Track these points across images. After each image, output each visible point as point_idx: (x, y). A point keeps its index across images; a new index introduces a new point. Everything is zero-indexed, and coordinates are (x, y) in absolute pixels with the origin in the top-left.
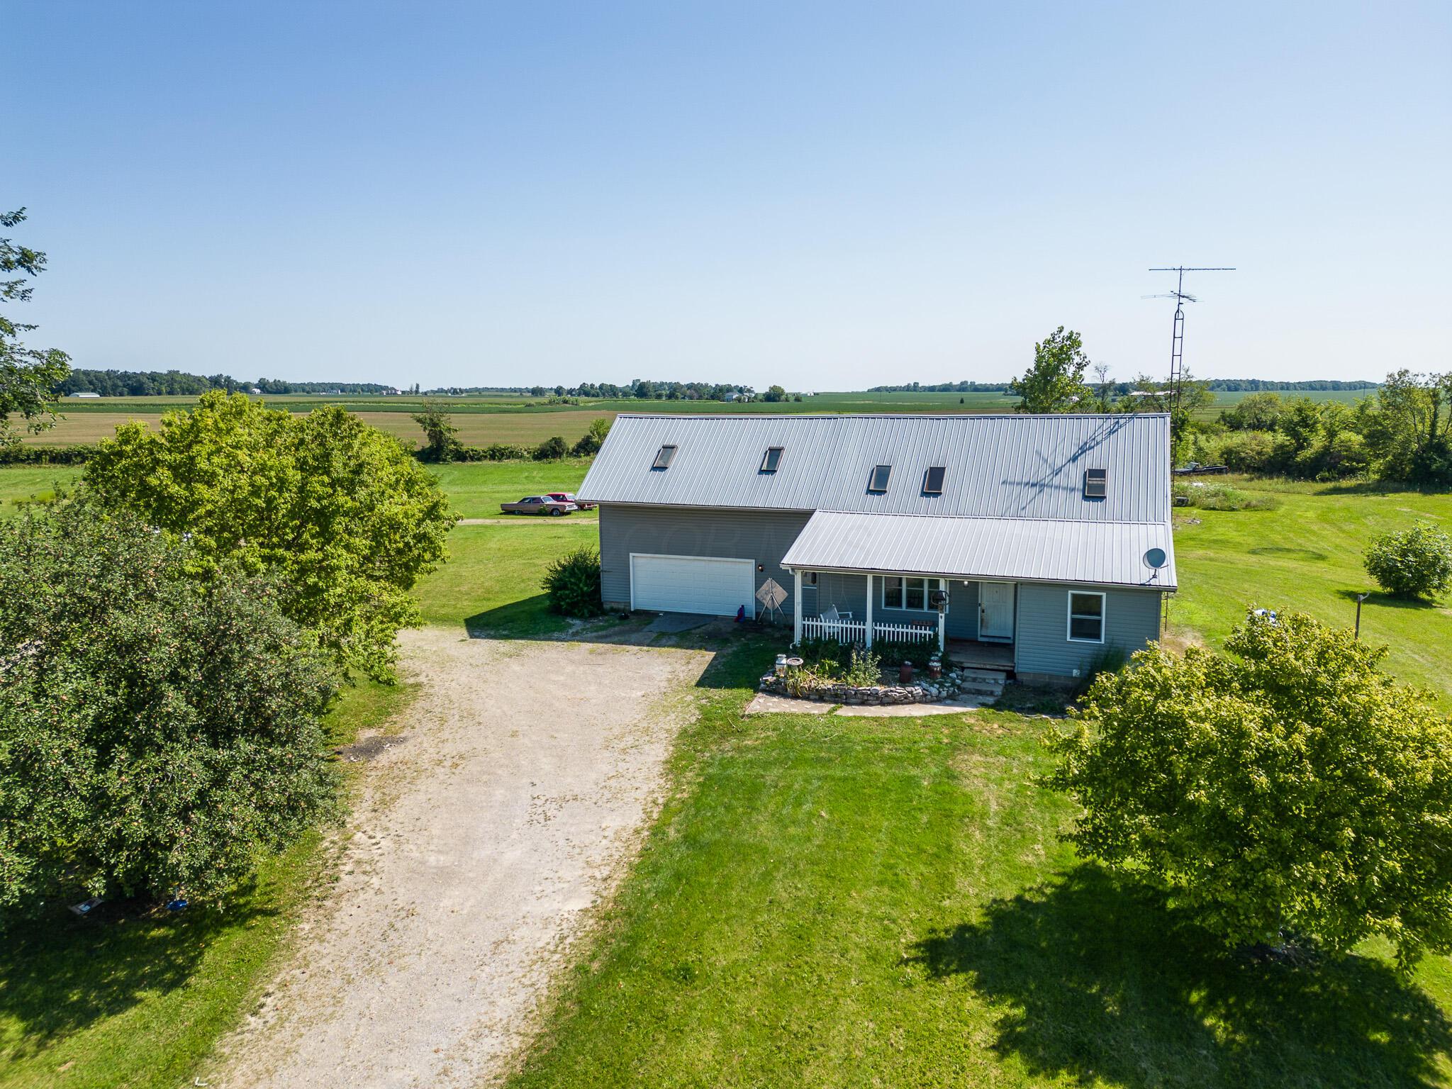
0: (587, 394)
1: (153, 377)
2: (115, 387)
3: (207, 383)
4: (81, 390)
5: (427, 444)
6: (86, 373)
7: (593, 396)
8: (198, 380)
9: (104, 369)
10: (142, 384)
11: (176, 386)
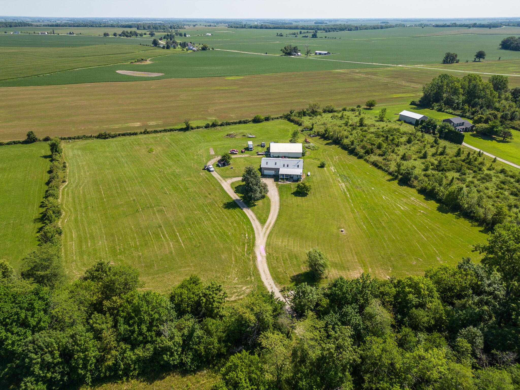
5: (186, 127)
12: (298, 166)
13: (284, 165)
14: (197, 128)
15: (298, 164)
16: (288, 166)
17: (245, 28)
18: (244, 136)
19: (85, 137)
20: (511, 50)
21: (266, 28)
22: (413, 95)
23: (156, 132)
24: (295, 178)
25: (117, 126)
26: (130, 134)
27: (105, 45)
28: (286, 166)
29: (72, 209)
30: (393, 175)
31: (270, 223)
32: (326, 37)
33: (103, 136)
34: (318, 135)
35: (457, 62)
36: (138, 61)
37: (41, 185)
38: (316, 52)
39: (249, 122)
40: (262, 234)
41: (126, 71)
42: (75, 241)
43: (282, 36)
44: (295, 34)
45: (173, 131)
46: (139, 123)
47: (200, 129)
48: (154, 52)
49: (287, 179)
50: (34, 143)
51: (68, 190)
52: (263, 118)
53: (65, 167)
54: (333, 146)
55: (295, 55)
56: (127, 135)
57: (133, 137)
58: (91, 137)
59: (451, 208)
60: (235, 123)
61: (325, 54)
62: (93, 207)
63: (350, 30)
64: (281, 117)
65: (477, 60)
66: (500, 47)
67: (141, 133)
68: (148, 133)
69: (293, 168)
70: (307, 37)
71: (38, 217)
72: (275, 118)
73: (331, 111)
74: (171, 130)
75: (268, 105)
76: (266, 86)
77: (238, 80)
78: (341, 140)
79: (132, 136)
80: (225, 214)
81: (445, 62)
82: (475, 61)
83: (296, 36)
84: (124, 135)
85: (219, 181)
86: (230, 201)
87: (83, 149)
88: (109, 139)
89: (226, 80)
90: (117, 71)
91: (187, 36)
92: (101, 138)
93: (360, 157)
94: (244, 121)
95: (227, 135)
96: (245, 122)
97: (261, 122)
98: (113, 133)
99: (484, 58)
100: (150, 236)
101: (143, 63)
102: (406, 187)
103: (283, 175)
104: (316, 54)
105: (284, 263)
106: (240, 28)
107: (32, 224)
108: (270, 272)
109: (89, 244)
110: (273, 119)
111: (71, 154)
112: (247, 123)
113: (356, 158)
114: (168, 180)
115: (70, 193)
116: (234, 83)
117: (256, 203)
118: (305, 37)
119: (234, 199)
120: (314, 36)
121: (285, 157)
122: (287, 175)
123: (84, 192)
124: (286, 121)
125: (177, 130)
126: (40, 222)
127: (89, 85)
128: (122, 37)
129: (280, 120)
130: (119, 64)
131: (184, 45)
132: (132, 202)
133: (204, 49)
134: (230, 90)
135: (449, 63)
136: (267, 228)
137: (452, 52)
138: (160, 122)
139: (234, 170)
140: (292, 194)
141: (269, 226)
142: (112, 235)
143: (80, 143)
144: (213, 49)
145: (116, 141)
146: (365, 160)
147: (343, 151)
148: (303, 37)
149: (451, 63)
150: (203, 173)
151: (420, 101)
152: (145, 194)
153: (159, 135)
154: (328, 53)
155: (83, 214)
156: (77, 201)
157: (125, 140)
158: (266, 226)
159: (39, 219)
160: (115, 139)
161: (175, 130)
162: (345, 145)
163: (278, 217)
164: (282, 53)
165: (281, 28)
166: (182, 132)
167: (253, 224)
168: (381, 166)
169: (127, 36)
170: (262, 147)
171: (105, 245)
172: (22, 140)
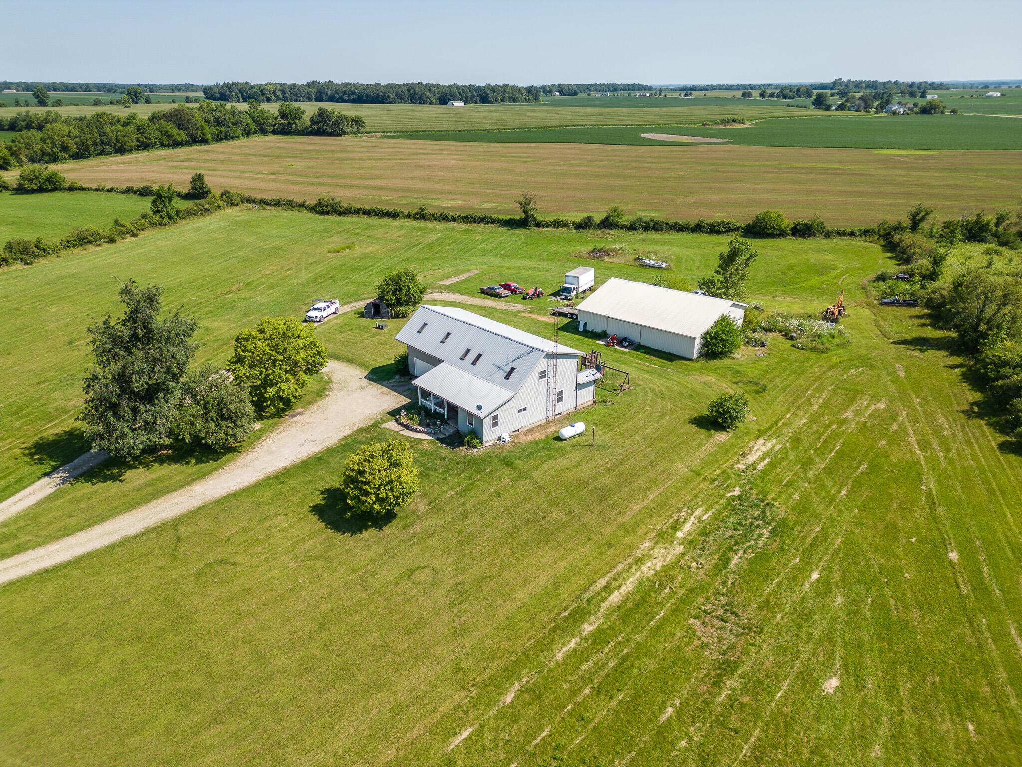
0: (785, 97)
1: (494, 89)
2: (473, 96)
3: (524, 92)
4: (454, 99)
5: (523, 217)
6: (458, 87)
7: (790, 98)
8: (518, 90)
9: (467, 84)
10: (487, 94)
11: (506, 95)
13: (465, 354)
14: (554, 226)
16: (476, 359)
19: (291, 205)
23: (443, 218)
28: (472, 356)
33: (323, 208)
39: (729, 230)
45: (486, 223)
52: (788, 222)
56: (376, 215)
58: (302, 205)
60: (679, 228)
64: (866, 233)
67: (408, 216)
69: (486, 376)
72: (842, 233)
74: (483, 220)
84: (367, 213)
88: (330, 217)
90: (642, 135)
92: (318, 213)
96: (713, 230)
98: (345, 205)
110: (828, 235)
112: (718, 233)
125: (499, 221)
129: (858, 242)
161: (493, 223)
166: (507, 229)
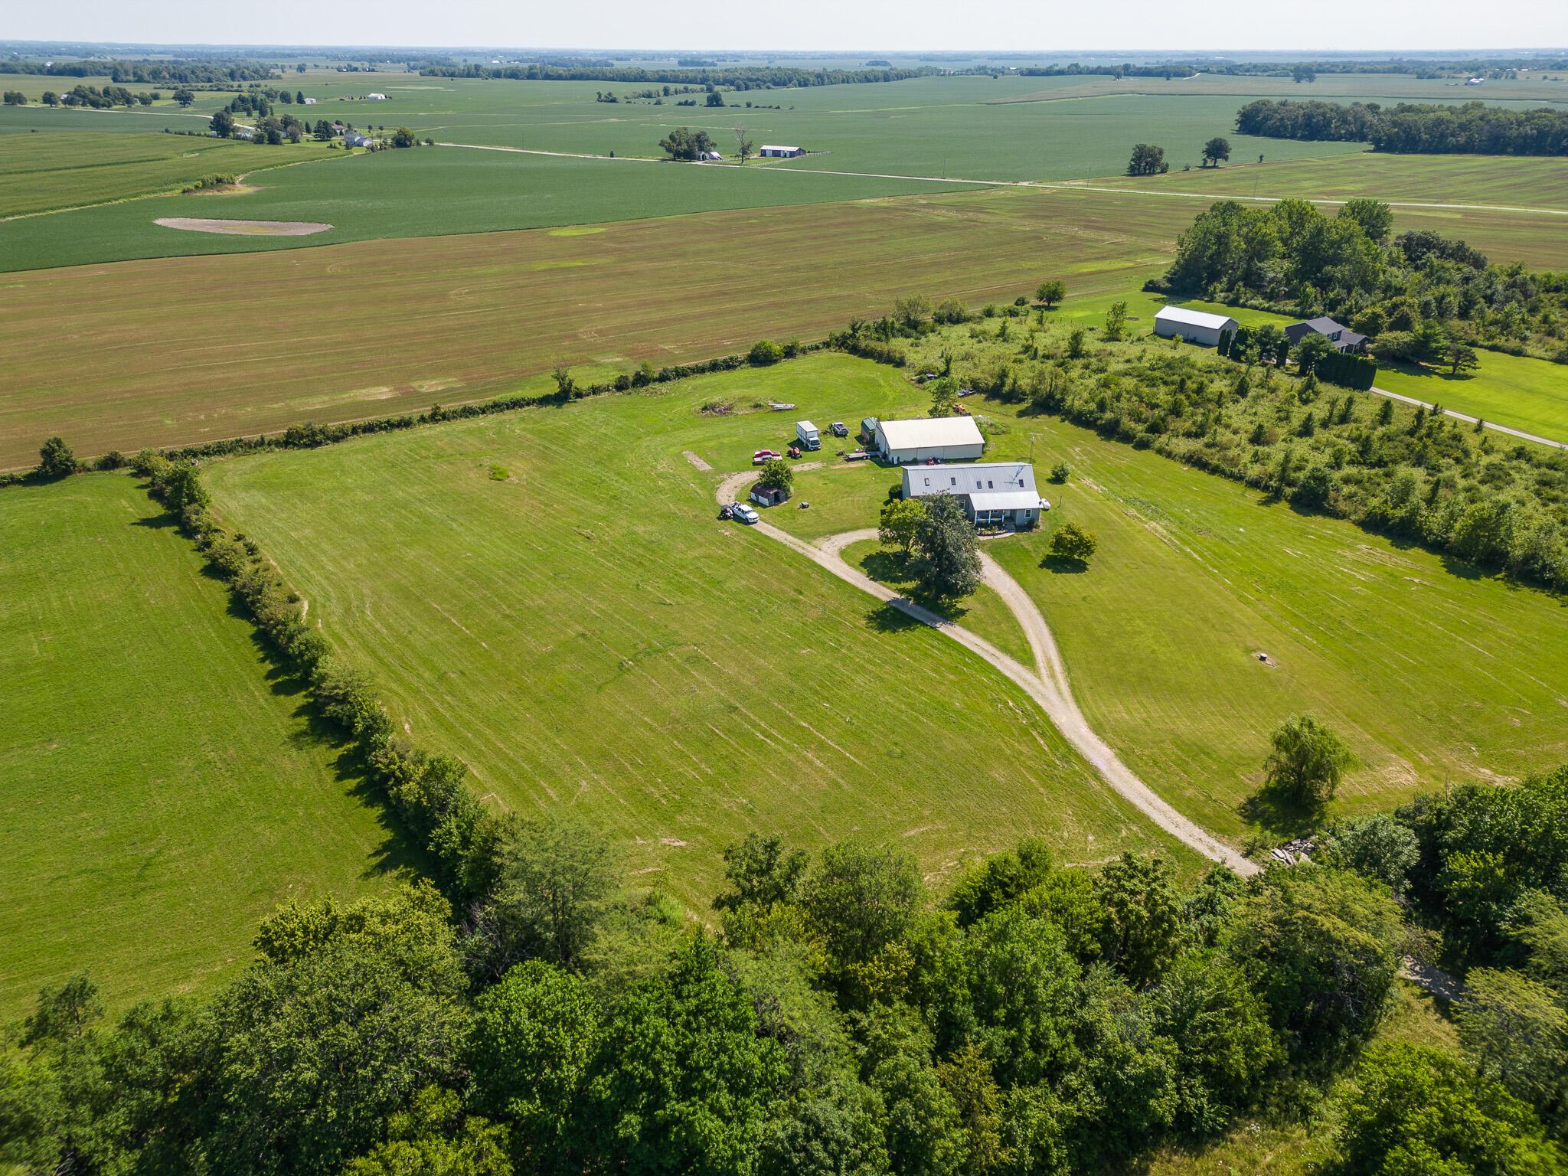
5: (561, 390)
12: (1021, 483)
13: (979, 485)
14: (594, 393)
15: (1020, 477)
16: (990, 484)
17: (477, 76)
18: (757, 406)
19: (243, 447)
20: (1264, 135)
21: (547, 77)
22: (1130, 264)
23: (468, 412)
24: (1020, 519)
25: (318, 403)
26: (390, 426)
27: (34, 136)
28: (985, 485)
29: (394, 686)
30: (1266, 488)
31: (1049, 661)
32: (749, 105)
33: (302, 439)
34: (976, 387)
35: (1164, 171)
36: (205, 186)
37: (219, 621)
38: (764, 147)
39: (741, 362)
40: (1054, 697)
41: (189, 220)
42: (494, 789)
43: (614, 101)
44: (649, 96)
45: (521, 406)
46: (385, 389)
47: (604, 395)
48: (236, 155)
49: (1000, 526)
50: (69, 478)
51: (327, 625)
52: (778, 349)
53: (252, 550)
54: (1043, 418)
55: (704, 158)
56: (381, 429)
57: (399, 434)
58: (261, 443)
59: (1479, 562)
60: (701, 370)
61: (792, 154)
62: (462, 673)
63: (804, 83)
64: (827, 345)
65: (1210, 163)
66: (1237, 127)
67: (423, 420)
68: (445, 417)
69: (1008, 490)
70: (692, 104)
71: (297, 729)
72: (811, 349)
73: (956, 320)
74: (515, 404)
75: (752, 309)
76: (697, 253)
77: (595, 236)
78: (1063, 400)
79: (397, 431)
80: (895, 647)
81: (1135, 171)
82: (1204, 167)
83: (658, 103)
84: (369, 429)
85: (800, 551)
86: (879, 608)
87: (266, 486)
89: (557, 239)
90: (159, 222)
91: (308, 101)
92: (299, 446)
93: (1142, 445)
94: (725, 361)
95: (705, 409)
96: (729, 365)
97: (775, 362)
99: (1226, 158)
100: (728, 744)
101: (226, 193)
102: (1319, 518)
103: (984, 514)
104: (764, 153)
105: (1185, 772)
106: (461, 76)
107: (294, 753)
108: (1170, 804)
109: (551, 793)
110: (804, 351)
111: (233, 505)
112: (736, 367)
113: (1129, 447)
114: (633, 560)
115: (345, 636)
116: (589, 249)
117: (959, 606)
118: (686, 103)
119: (886, 599)
120: (715, 101)
121: (936, 461)
122: (997, 513)
123: (389, 627)
124: (845, 355)
125: (534, 401)
126: (317, 742)
127: (100, 271)
128: (79, 108)
130: (145, 197)
131: (324, 132)
132: (581, 641)
133: (402, 141)
134: (592, 268)
135: (1144, 174)
136: (1053, 676)
137: (1149, 144)
138: (452, 382)
139: (817, 511)
140: (1041, 566)
141: (1051, 668)
142: (604, 755)
143: (233, 467)
144: (430, 142)
145: (356, 452)
146: (1160, 451)
147: (1081, 430)
148: (680, 104)
149: (1150, 174)
150: (728, 529)
151: (1170, 280)
152: (602, 611)
153: (482, 421)
154: (801, 152)
155: (448, 698)
156: (389, 659)
157: (380, 446)
158: (1043, 671)
159: (304, 733)
160: (343, 446)
161: (528, 404)
162: (1080, 414)
163: (1057, 642)
164: (663, 153)
165: (596, 78)
166: (550, 408)
167: (999, 667)
168: (1217, 466)
169: (95, 104)
170: (837, 435)
171: (605, 790)
172: (20, 470)
